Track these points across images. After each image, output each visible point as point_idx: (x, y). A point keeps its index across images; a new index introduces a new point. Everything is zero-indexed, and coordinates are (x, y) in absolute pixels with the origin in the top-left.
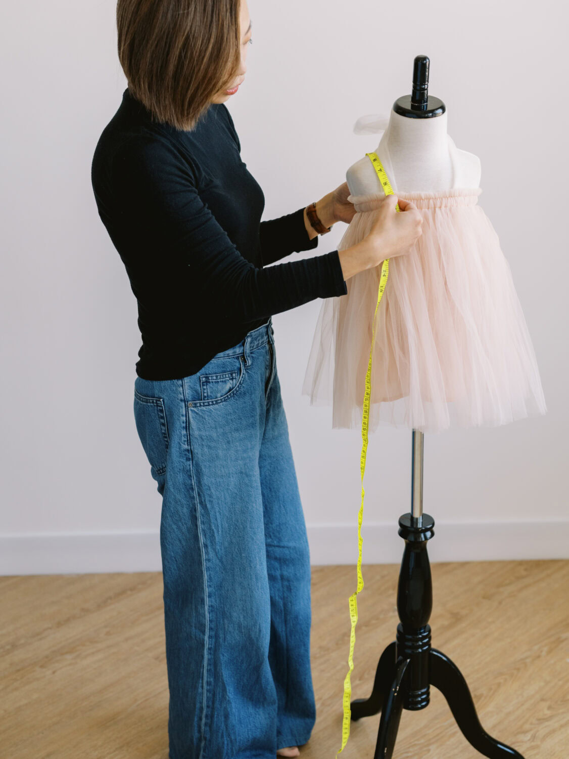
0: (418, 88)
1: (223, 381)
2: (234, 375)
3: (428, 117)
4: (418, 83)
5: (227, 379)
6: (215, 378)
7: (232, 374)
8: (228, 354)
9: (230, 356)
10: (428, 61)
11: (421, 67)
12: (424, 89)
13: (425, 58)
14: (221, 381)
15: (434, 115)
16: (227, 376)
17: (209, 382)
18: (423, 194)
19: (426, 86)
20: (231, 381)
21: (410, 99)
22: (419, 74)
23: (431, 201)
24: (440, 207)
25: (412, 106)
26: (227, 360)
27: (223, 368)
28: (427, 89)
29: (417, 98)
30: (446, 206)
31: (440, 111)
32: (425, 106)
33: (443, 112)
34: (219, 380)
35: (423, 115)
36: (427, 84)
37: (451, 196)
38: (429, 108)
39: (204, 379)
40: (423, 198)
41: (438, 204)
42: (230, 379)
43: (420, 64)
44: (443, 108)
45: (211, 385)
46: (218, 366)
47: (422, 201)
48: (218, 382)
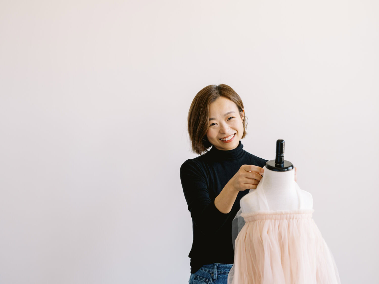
0: (279, 156)
1: (201, 281)
2: (206, 280)
3: (285, 171)
4: (279, 153)
5: (203, 281)
6: (198, 278)
7: (205, 280)
8: (206, 270)
9: (207, 271)
10: (284, 142)
11: (280, 145)
12: (282, 157)
13: (282, 141)
14: (200, 281)
15: (288, 170)
16: (203, 280)
17: (197, 279)
18: (283, 212)
19: (283, 155)
20: (204, 283)
21: (275, 162)
22: (279, 149)
23: (288, 215)
24: (293, 219)
25: (276, 165)
26: (206, 272)
27: (203, 275)
28: (283, 157)
29: (279, 161)
30: (296, 219)
31: (291, 168)
32: (283, 165)
33: (293, 169)
34: (200, 280)
35: (282, 170)
36: (284, 154)
37: (299, 213)
38: (285, 166)
39: (195, 277)
40: (284, 213)
41: (292, 217)
42: (204, 282)
43: (280, 143)
44: (292, 166)
45: (196, 281)
46: (201, 273)
47: (283, 215)
48: (199, 280)
